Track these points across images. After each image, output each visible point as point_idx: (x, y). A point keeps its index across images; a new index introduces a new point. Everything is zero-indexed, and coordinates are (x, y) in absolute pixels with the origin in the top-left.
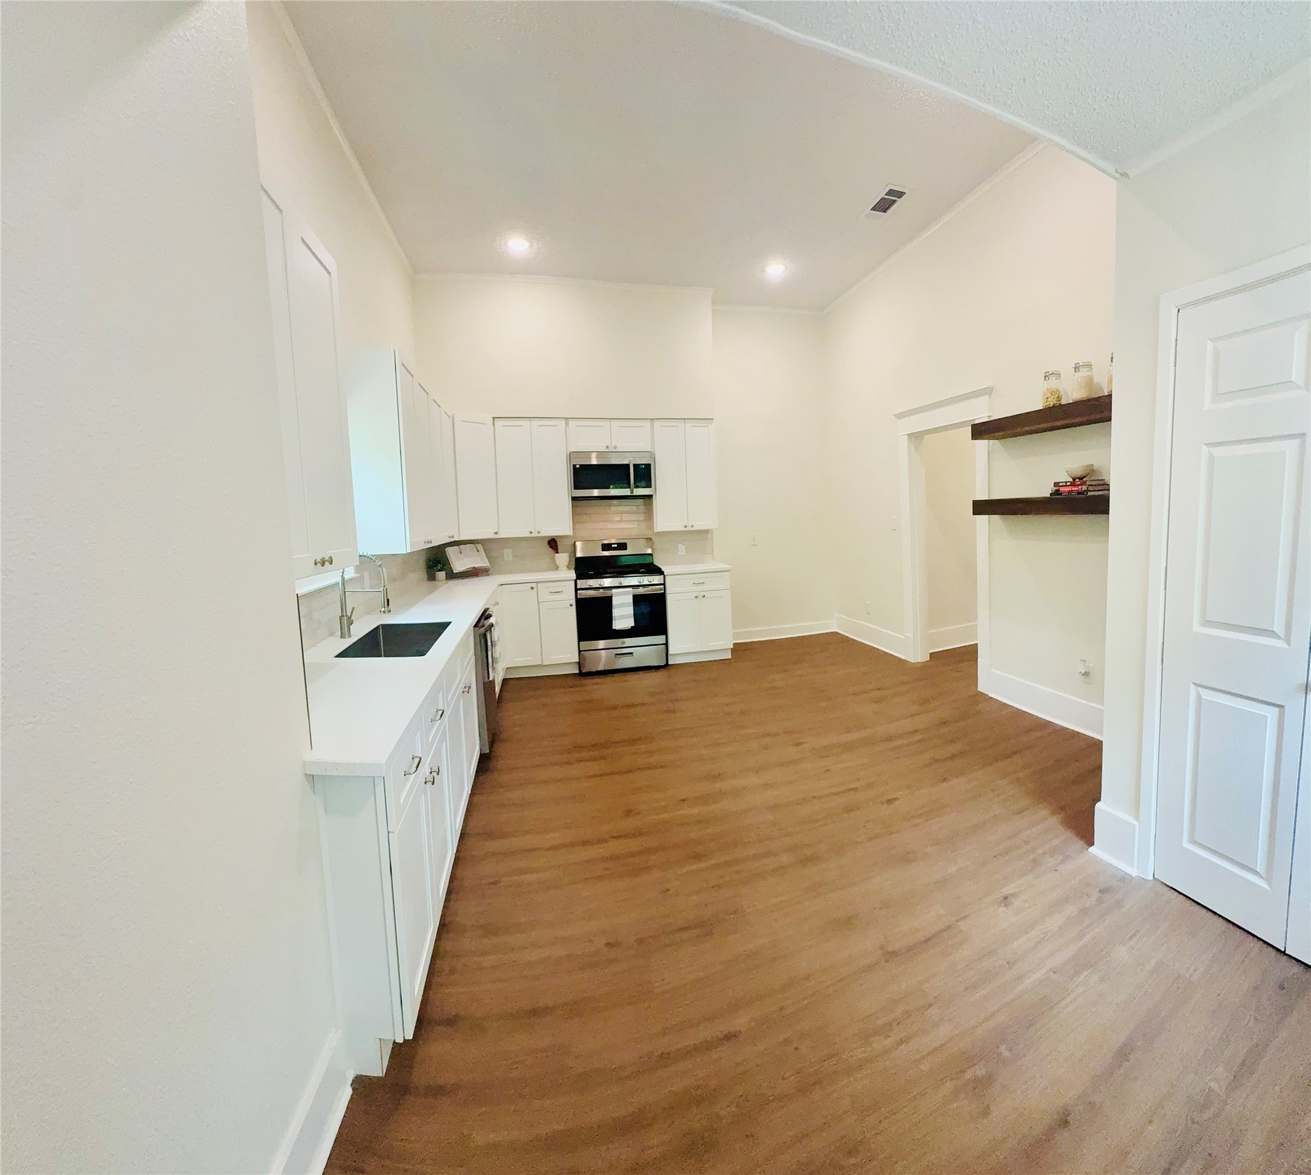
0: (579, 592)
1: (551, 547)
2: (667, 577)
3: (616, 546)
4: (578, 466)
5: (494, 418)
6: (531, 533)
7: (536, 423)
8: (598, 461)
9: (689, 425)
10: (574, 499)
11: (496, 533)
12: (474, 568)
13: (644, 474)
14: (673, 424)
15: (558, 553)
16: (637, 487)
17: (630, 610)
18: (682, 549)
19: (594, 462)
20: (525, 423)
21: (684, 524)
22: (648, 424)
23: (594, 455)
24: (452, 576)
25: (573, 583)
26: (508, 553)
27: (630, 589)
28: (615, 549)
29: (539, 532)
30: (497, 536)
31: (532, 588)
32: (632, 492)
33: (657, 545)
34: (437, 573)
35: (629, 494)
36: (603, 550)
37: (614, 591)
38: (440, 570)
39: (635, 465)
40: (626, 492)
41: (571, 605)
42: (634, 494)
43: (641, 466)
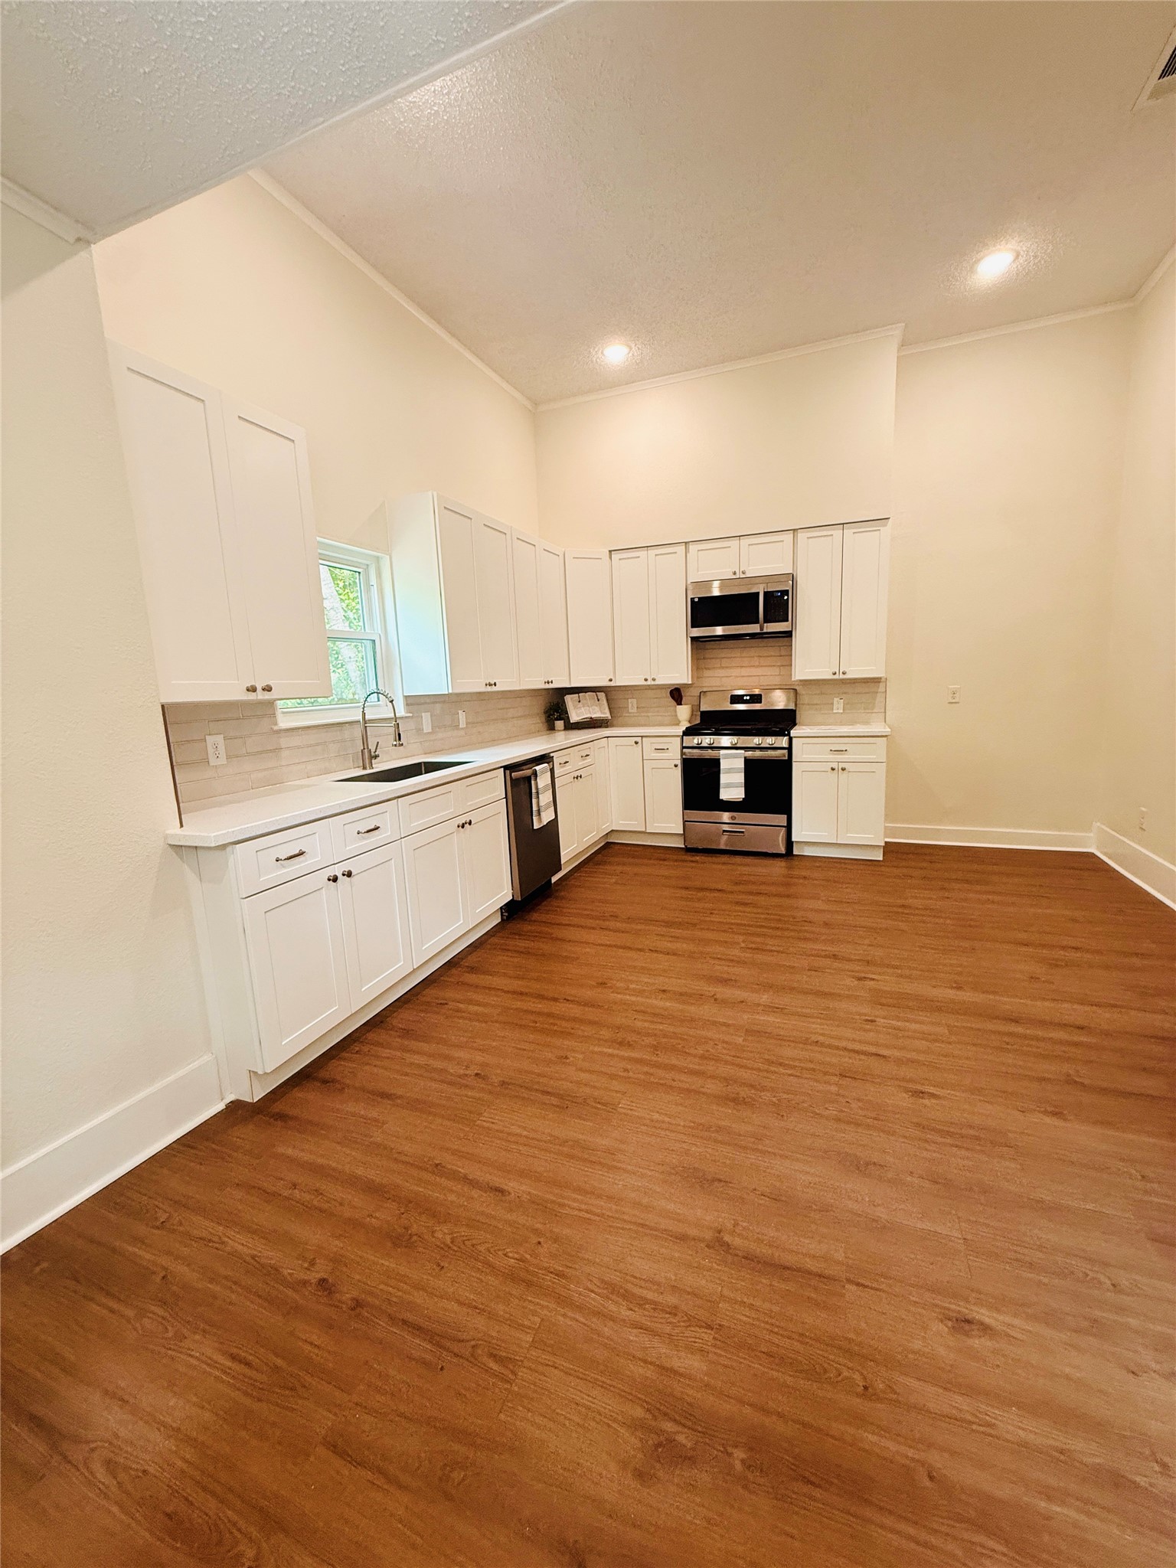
0: (684, 750)
1: (673, 697)
2: (794, 740)
3: (748, 698)
4: (696, 600)
5: (610, 551)
6: (646, 680)
7: (652, 552)
8: (721, 590)
9: (849, 532)
10: (694, 639)
11: (611, 680)
12: (591, 718)
13: (779, 604)
14: (825, 533)
15: (681, 704)
16: (766, 620)
17: (740, 778)
18: (838, 705)
19: (716, 593)
20: (642, 553)
21: (834, 671)
22: (789, 536)
23: (716, 584)
24: (570, 726)
25: (679, 739)
26: (632, 704)
27: (742, 751)
28: (746, 702)
29: (654, 680)
30: (612, 684)
31: (636, 743)
32: (762, 629)
33: (805, 699)
34: (556, 722)
35: (759, 631)
36: (731, 703)
37: (723, 752)
38: (557, 719)
39: (766, 594)
40: (754, 628)
41: (676, 766)
42: (765, 631)
43: (775, 594)
